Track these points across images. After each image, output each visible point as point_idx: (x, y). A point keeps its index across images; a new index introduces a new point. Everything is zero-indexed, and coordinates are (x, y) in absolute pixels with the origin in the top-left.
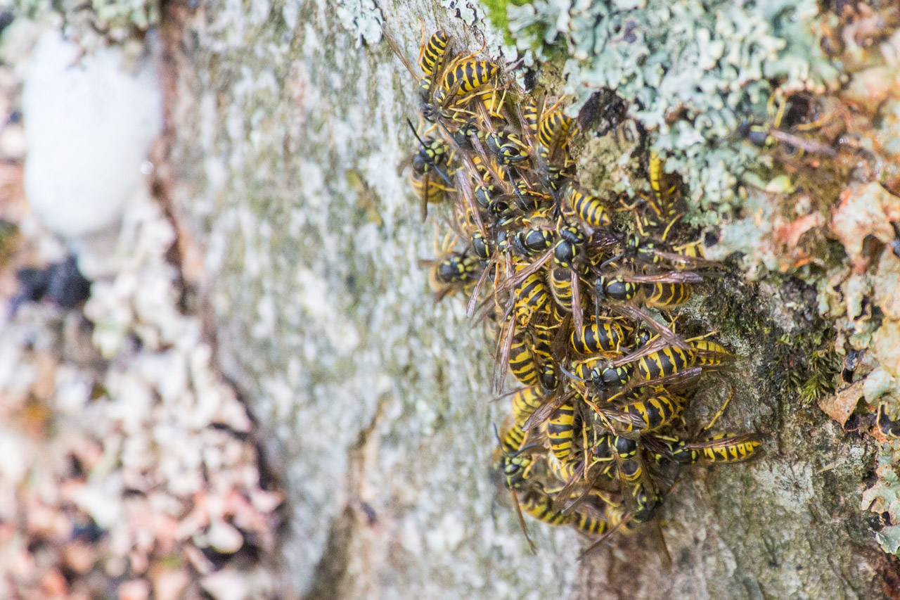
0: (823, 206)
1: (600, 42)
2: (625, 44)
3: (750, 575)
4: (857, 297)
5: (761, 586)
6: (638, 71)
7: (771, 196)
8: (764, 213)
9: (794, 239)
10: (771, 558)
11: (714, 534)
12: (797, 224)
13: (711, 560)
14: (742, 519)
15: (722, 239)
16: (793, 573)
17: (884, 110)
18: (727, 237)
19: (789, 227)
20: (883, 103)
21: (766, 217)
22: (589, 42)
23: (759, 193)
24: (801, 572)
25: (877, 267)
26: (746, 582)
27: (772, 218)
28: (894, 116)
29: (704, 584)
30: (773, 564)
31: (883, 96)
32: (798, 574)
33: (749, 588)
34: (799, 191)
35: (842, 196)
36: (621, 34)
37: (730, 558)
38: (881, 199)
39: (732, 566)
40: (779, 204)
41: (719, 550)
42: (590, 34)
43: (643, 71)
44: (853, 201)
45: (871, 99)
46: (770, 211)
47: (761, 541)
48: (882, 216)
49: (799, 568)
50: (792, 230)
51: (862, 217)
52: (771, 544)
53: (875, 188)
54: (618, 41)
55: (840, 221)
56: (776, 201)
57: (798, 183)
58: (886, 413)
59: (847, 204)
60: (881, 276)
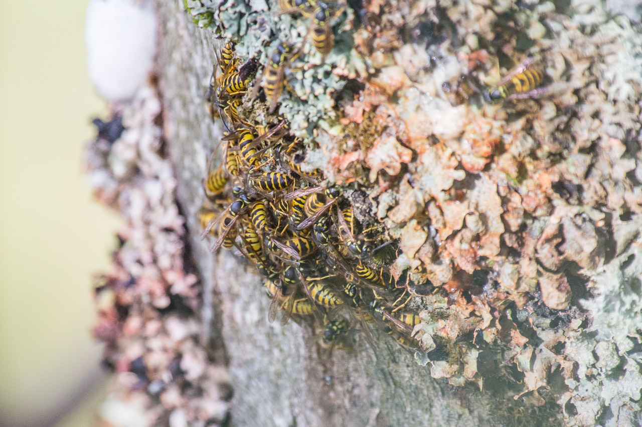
0: (363, 148)
1: (243, 29)
2: (259, 32)
3: (384, 366)
4: (385, 206)
5: (390, 374)
6: (262, 49)
7: (332, 137)
8: (327, 147)
9: (344, 165)
10: (392, 357)
11: (363, 338)
12: (347, 156)
13: (364, 354)
14: (375, 331)
15: (306, 159)
16: (405, 368)
17: (399, 93)
18: (310, 159)
19: (341, 157)
20: (399, 89)
21: (328, 149)
22: (235, 28)
23: (325, 134)
24: (409, 368)
25: (399, 189)
26: (382, 370)
27: (331, 150)
28: (406, 97)
29: (363, 367)
30: (394, 361)
31: (399, 85)
32: (408, 370)
33: (384, 374)
34: (347, 137)
35: (375, 143)
36: (257, 26)
37: (372, 354)
38: (397, 148)
39: (374, 359)
40: (336, 143)
41: (367, 348)
42: (235, 23)
43: (266, 50)
44: (380, 146)
45: (390, 86)
46: (330, 147)
47: (386, 346)
48: (397, 158)
49: (408, 366)
50: (343, 160)
51: (384, 158)
52: (391, 349)
53: (393, 140)
54: (255, 30)
55: (371, 158)
56: (335, 141)
57: (347, 132)
58: (412, 279)
59: (377, 148)
60: (402, 195)
